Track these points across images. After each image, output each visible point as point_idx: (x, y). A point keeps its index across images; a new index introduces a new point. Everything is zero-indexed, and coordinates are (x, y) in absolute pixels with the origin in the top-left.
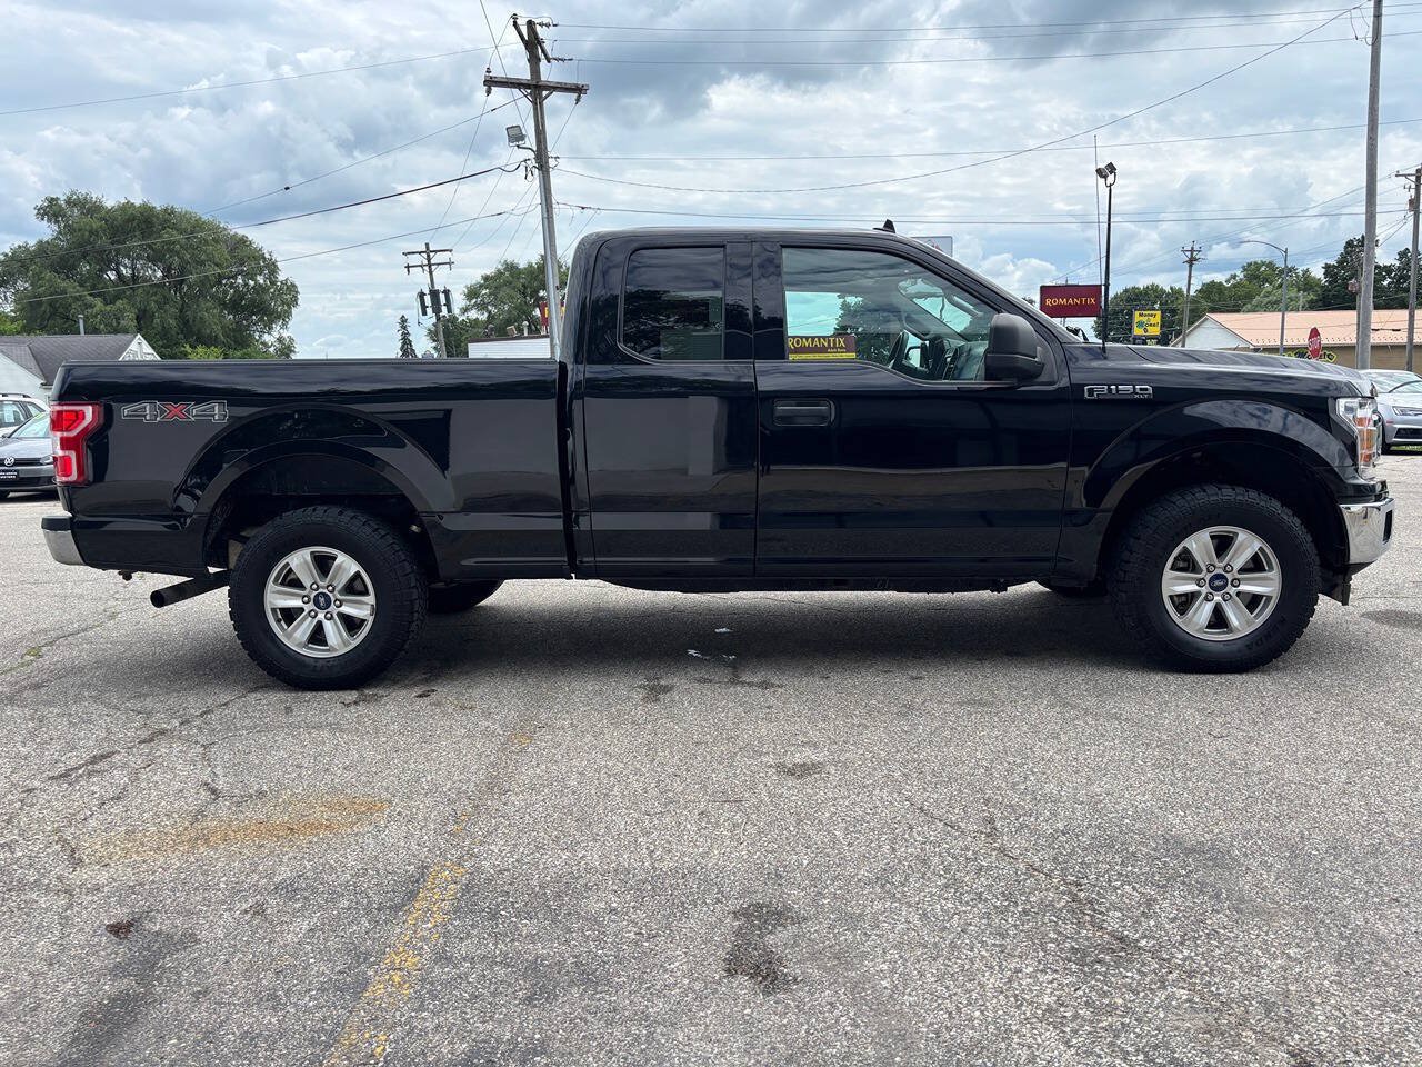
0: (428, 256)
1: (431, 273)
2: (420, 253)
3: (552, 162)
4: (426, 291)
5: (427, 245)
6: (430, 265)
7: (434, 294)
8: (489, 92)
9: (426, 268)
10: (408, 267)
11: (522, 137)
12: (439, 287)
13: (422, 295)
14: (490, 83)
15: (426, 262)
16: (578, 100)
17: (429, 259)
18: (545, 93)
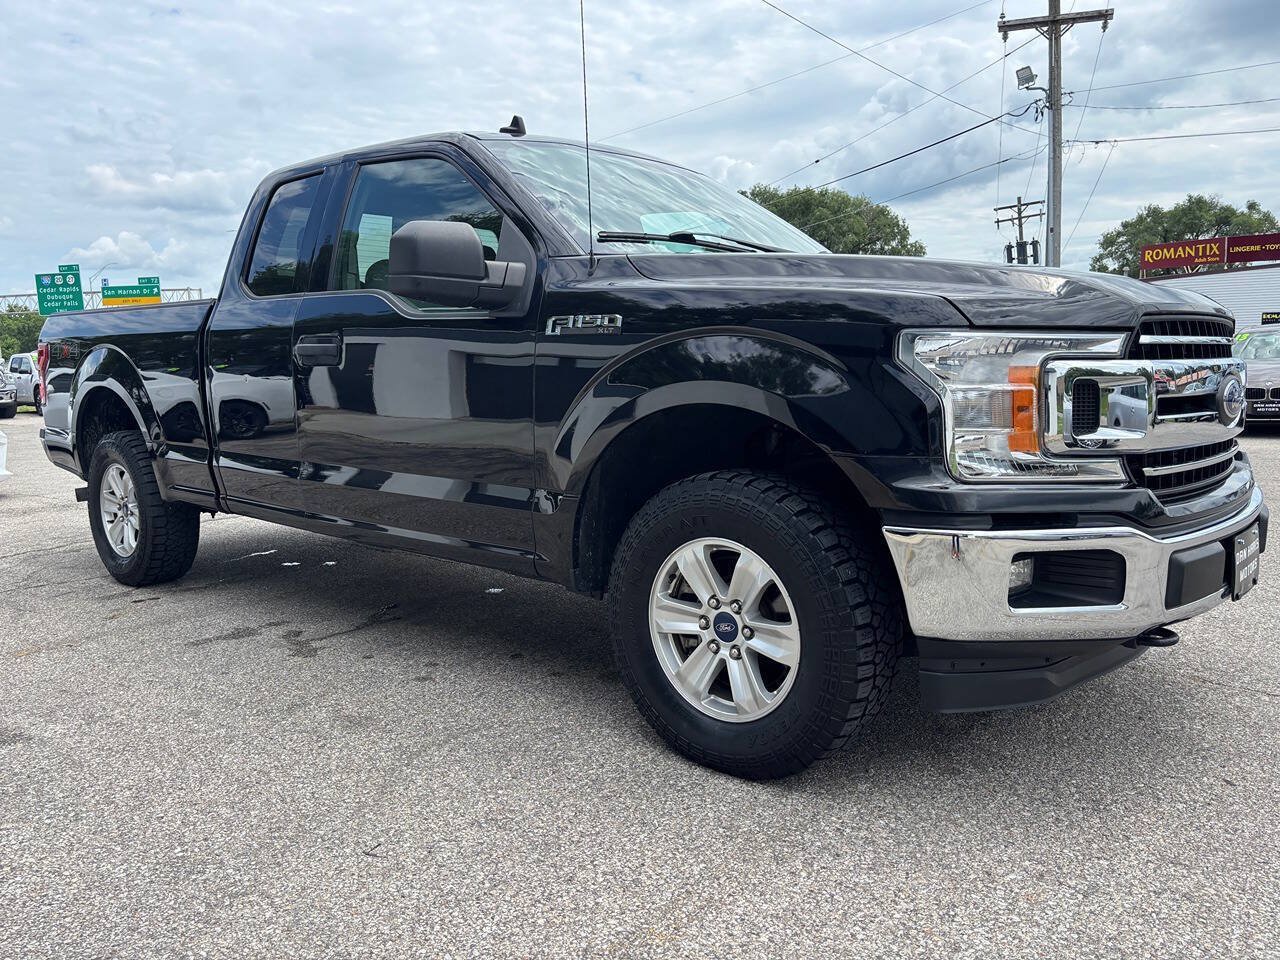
0: (1019, 209)
1: (1020, 226)
2: (1011, 207)
3: (1065, 100)
4: (1014, 244)
5: (1019, 199)
6: (1020, 218)
7: (1022, 246)
8: (1005, 38)
9: (1016, 221)
10: (998, 222)
11: (1031, 78)
12: (1027, 238)
13: (1009, 248)
14: (1005, 28)
15: (1016, 216)
16: (1105, 27)
17: (1020, 212)
18: (1063, 27)
